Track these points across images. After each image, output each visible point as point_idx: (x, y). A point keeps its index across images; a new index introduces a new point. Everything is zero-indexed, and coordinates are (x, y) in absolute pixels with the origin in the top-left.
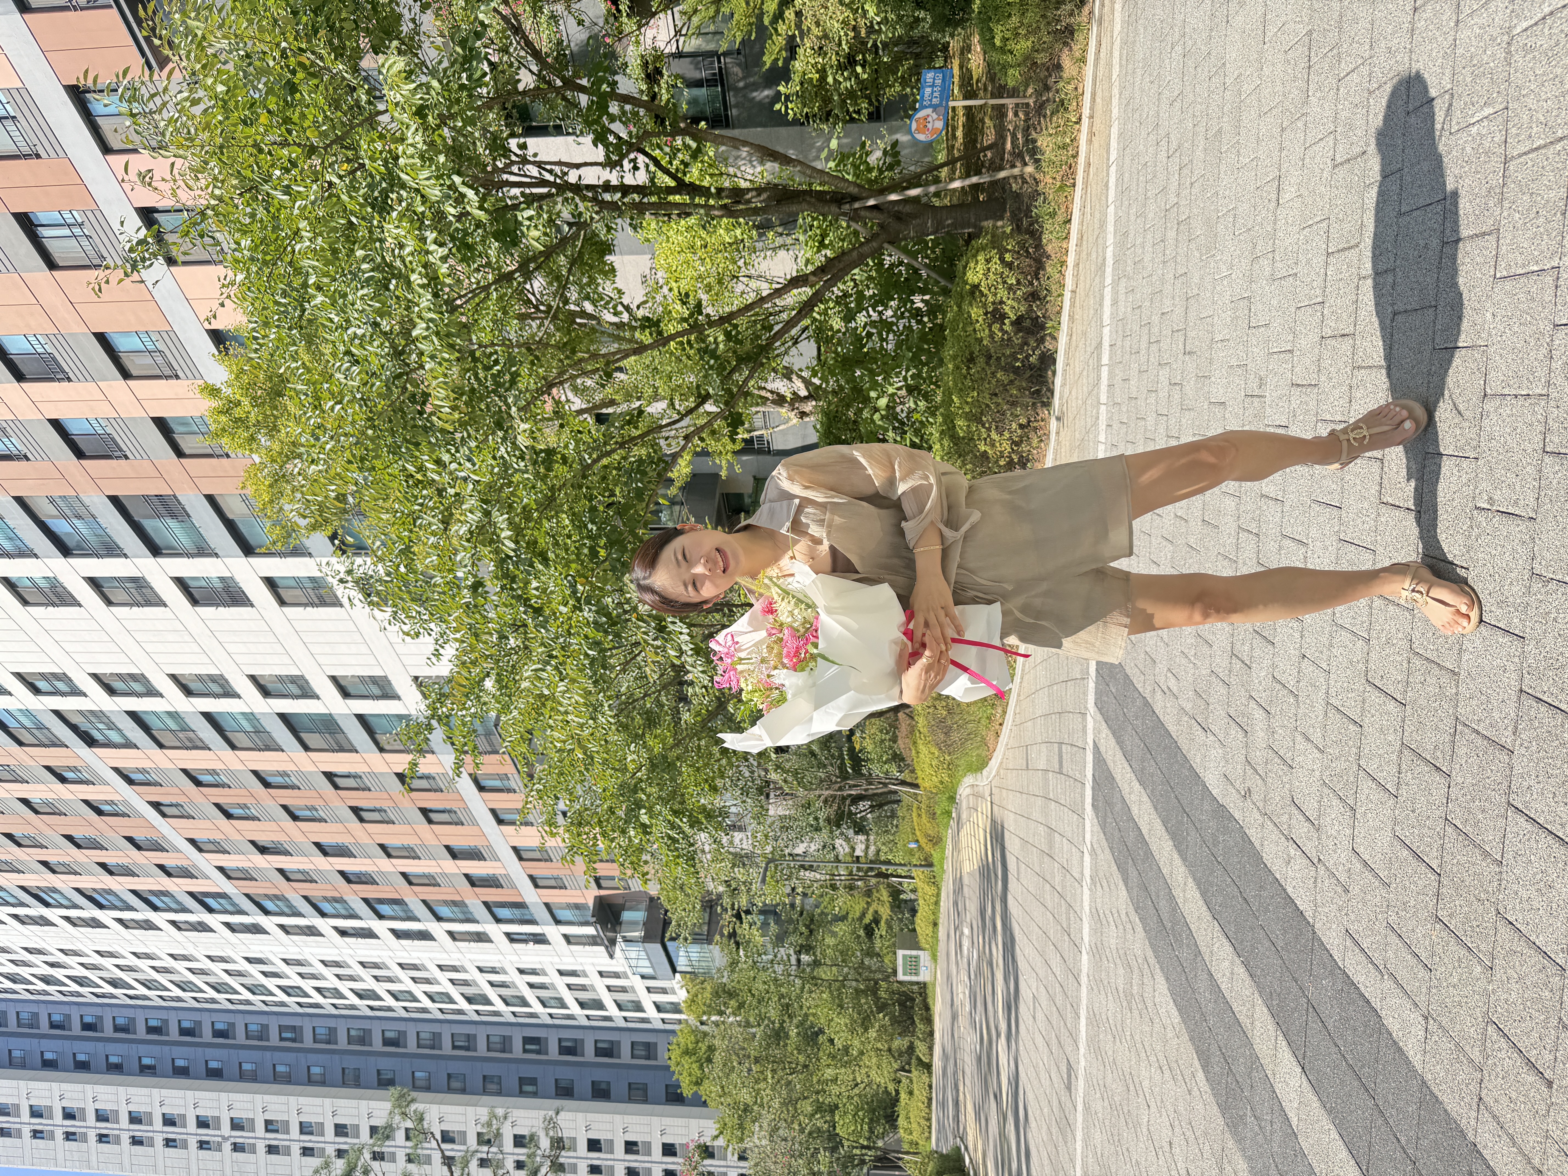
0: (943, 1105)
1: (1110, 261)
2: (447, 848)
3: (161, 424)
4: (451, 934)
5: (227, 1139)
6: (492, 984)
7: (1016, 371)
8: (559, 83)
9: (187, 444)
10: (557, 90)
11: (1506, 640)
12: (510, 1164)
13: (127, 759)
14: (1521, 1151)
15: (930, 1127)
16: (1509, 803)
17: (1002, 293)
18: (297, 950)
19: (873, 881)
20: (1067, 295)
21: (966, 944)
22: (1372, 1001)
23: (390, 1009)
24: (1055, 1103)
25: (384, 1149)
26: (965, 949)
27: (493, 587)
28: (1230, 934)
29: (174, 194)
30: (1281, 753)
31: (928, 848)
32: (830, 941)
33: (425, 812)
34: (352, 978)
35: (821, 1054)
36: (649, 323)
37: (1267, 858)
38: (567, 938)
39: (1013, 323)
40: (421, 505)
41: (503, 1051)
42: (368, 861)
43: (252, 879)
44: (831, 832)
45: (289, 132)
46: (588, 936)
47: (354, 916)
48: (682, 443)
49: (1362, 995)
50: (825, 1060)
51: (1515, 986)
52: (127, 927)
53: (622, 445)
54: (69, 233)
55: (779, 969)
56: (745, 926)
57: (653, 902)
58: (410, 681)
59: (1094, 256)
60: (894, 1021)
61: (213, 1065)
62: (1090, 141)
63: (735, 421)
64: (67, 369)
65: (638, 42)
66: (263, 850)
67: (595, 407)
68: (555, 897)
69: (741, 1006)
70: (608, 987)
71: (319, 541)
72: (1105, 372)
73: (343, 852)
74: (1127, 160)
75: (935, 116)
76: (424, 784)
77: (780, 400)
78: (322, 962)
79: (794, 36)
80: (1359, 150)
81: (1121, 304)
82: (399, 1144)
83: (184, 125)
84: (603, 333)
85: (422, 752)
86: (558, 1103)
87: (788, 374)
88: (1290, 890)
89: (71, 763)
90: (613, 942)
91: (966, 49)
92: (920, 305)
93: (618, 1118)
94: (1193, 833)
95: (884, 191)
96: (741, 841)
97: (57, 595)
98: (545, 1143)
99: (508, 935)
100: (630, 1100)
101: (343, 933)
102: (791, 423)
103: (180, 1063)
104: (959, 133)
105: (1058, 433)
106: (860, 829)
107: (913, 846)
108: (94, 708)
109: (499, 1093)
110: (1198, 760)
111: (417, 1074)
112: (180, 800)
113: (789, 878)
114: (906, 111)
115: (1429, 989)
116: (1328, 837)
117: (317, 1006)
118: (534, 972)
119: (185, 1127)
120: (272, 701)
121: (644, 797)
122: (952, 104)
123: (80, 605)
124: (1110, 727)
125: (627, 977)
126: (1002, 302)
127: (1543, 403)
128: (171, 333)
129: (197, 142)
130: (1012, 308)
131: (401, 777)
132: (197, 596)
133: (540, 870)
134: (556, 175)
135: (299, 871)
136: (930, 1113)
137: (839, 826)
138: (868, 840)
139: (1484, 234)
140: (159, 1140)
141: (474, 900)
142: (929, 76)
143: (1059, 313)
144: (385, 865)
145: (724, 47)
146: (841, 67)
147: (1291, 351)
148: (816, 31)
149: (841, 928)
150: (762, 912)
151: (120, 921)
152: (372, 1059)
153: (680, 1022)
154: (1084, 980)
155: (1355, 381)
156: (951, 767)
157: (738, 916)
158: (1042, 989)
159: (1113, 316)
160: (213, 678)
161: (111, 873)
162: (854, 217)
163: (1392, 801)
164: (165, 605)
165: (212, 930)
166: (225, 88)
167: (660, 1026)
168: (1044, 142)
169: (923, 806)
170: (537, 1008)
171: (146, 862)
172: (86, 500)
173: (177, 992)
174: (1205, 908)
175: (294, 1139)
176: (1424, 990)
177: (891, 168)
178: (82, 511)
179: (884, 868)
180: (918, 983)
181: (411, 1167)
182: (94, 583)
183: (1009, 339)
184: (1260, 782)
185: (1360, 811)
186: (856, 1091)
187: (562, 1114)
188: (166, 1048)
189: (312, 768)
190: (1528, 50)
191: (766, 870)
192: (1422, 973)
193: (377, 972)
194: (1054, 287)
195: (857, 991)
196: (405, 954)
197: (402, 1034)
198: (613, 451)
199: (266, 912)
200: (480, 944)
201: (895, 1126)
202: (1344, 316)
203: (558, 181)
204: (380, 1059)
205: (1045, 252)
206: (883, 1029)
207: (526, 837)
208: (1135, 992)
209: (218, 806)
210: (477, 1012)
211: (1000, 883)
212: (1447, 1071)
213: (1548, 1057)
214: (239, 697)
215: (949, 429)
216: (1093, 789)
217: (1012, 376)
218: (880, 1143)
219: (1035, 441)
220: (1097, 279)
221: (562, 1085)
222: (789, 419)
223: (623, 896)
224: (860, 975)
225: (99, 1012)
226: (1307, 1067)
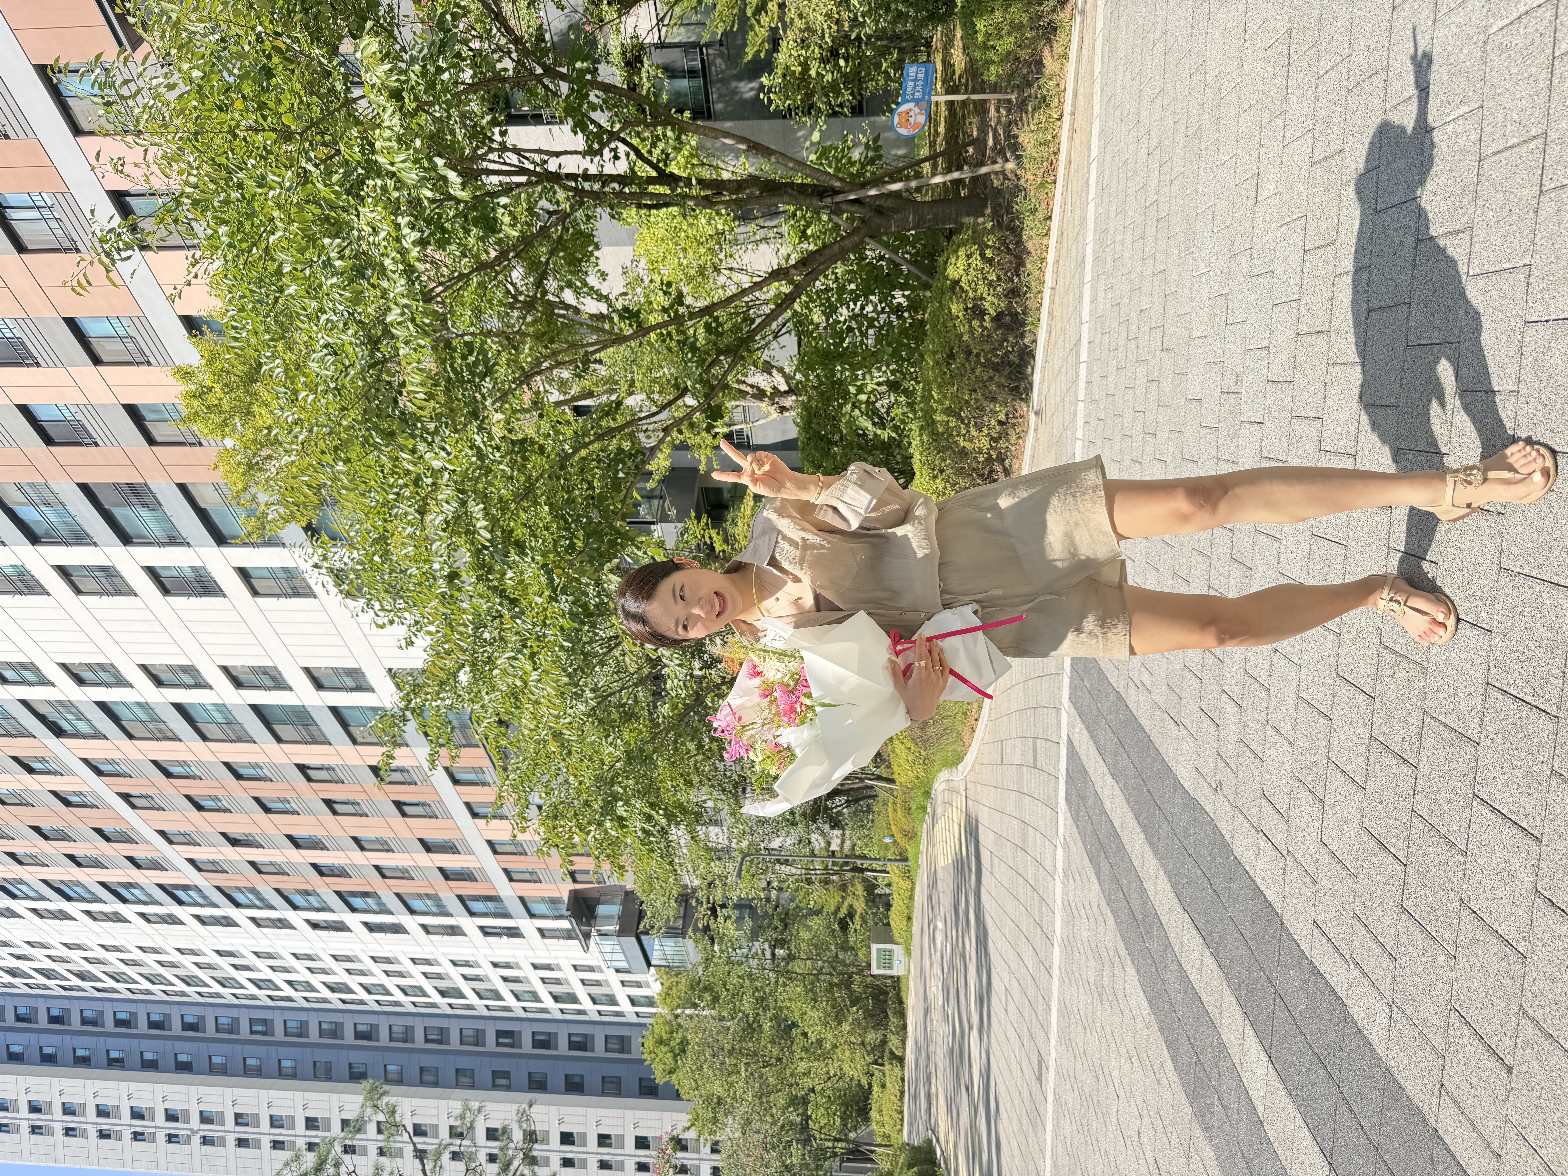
0: (915, 1098)
1: (1089, 259)
2: (421, 841)
3: (132, 410)
4: (424, 927)
5: (197, 1132)
6: (465, 978)
7: (996, 368)
8: (539, 71)
9: (159, 431)
10: (539, 79)
11: (1473, 633)
12: (482, 1157)
13: (95, 750)
14: (1481, 1136)
15: (902, 1120)
16: (1474, 795)
17: (982, 289)
18: (268, 942)
19: (849, 875)
20: (1047, 292)
21: (939, 937)
22: (1338, 990)
23: (362, 1002)
24: (1026, 1095)
25: (355, 1143)
26: (938, 943)
27: (468, 578)
28: (1200, 926)
29: (147, 181)
30: (1252, 746)
31: (903, 842)
32: (805, 935)
33: (399, 805)
34: (324, 972)
35: (795, 1047)
36: (628, 314)
37: (1237, 850)
38: (542, 932)
39: (993, 320)
40: (398, 494)
41: (477, 1045)
42: (341, 854)
43: (224, 871)
44: (807, 826)
45: (265, 118)
46: (563, 930)
47: (327, 909)
48: (661, 434)
49: (1328, 985)
50: (798, 1053)
51: (1477, 974)
52: (95, 919)
53: (599, 438)
54: (38, 216)
55: (754, 963)
56: (721, 919)
57: (629, 896)
58: (385, 673)
59: (1074, 253)
60: (868, 1015)
61: (182, 1058)
62: (1071, 138)
63: (715, 413)
64: (36, 354)
65: (618, 31)
66: (234, 842)
67: (574, 399)
68: (529, 890)
69: (716, 999)
70: (582, 981)
71: (294, 532)
72: (1083, 368)
73: (315, 844)
74: (1108, 158)
75: (917, 110)
76: (397, 777)
77: (760, 394)
78: (294, 955)
79: (777, 28)
80: (1335, 148)
81: (1100, 301)
82: (370, 1137)
83: (159, 111)
84: (581, 324)
85: (396, 745)
86: (531, 1096)
87: (767, 368)
88: (1259, 882)
89: (38, 753)
90: (587, 936)
91: (948, 44)
92: (901, 300)
93: (591, 1111)
94: (1165, 826)
95: (864, 185)
96: (716, 835)
97: (26, 584)
98: (517, 1136)
99: (482, 928)
100: (604, 1093)
101: (315, 926)
102: (771, 418)
103: (148, 1056)
104: (941, 129)
105: (1036, 430)
106: (836, 823)
107: (888, 840)
108: (62, 698)
109: (472, 1086)
110: (1170, 754)
111: (389, 1068)
112: (150, 791)
113: (765, 872)
114: (889, 106)
115: (1394, 978)
116: (1297, 829)
117: (289, 999)
118: (508, 966)
119: (153, 1120)
120: (244, 693)
121: (621, 790)
122: (934, 98)
123: (48, 594)
124: (1083, 722)
125: (601, 971)
126: (982, 298)
127: (1513, 399)
128: (142, 318)
129: (172, 129)
130: (992, 304)
131: (375, 770)
132: (168, 585)
133: (515, 863)
134: (536, 164)
135: (271, 864)
136: (902, 1106)
137: (815, 821)
138: (843, 835)
139: (1458, 232)
140: (127, 1134)
141: (448, 893)
142: (912, 70)
143: (1038, 309)
144: (358, 858)
145: (706, 38)
146: (823, 60)
147: (1267, 348)
148: (798, 23)
149: (815, 922)
150: (737, 906)
151: (88, 913)
152: (344, 1052)
153: (652, 1015)
154: (1056, 972)
155: (1329, 378)
156: (926, 762)
157: (714, 911)
158: (1014, 982)
159: (1091, 314)
160: (184, 669)
161: (79, 865)
162: (836, 211)
163: (1359, 794)
164: (136, 595)
165: (182, 923)
166: (201, 74)
167: (634, 1019)
168: (1026, 138)
169: (898, 801)
170: (511, 1001)
171: (114, 853)
172: (55, 488)
173: (146, 985)
174: (1176, 900)
175: (264, 1132)
176: (1389, 979)
177: (872, 161)
178: (51, 499)
179: (859, 862)
180: (891, 977)
181: (383, 1159)
182: (63, 571)
183: (989, 336)
184: (1231, 775)
185: (1328, 803)
186: (829, 1084)
187: (535, 1108)
188: (135, 1041)
189: (284, 760)
190: (1503, 49)
191: (742, 864)
192: (1387, 963)
193: (349, 965)
194: (1033, 284)
195: (832, 985)
196: (378, 947)
197: (375, 1028)
198: (591, 442)
199: (238, 905)
200: (454, 938)
201: (867, 1119)
202: (1320, 313)
203: (538, 169)
204: (352, 1052)
205: (1025, 248)
206: (856, 1023)
207: (501, 831)
208: (1106, 983)
209: (188, 797)
210: (450, 1005)
211: (973, 877)
212: (1410, 1058)
213: (1509, 1043)
214: (211, 688)
215: (929, 425)
216: (1067, 783)
217: (991, 372)
218: (852, 1135)
219: (1013, 438)
220: (1077, 276)
221: (536, 1078)
222: (769, 414)
223: (598, 890)
224: (834, 968)
225: (66, 1004)
226: (1273, 1056)
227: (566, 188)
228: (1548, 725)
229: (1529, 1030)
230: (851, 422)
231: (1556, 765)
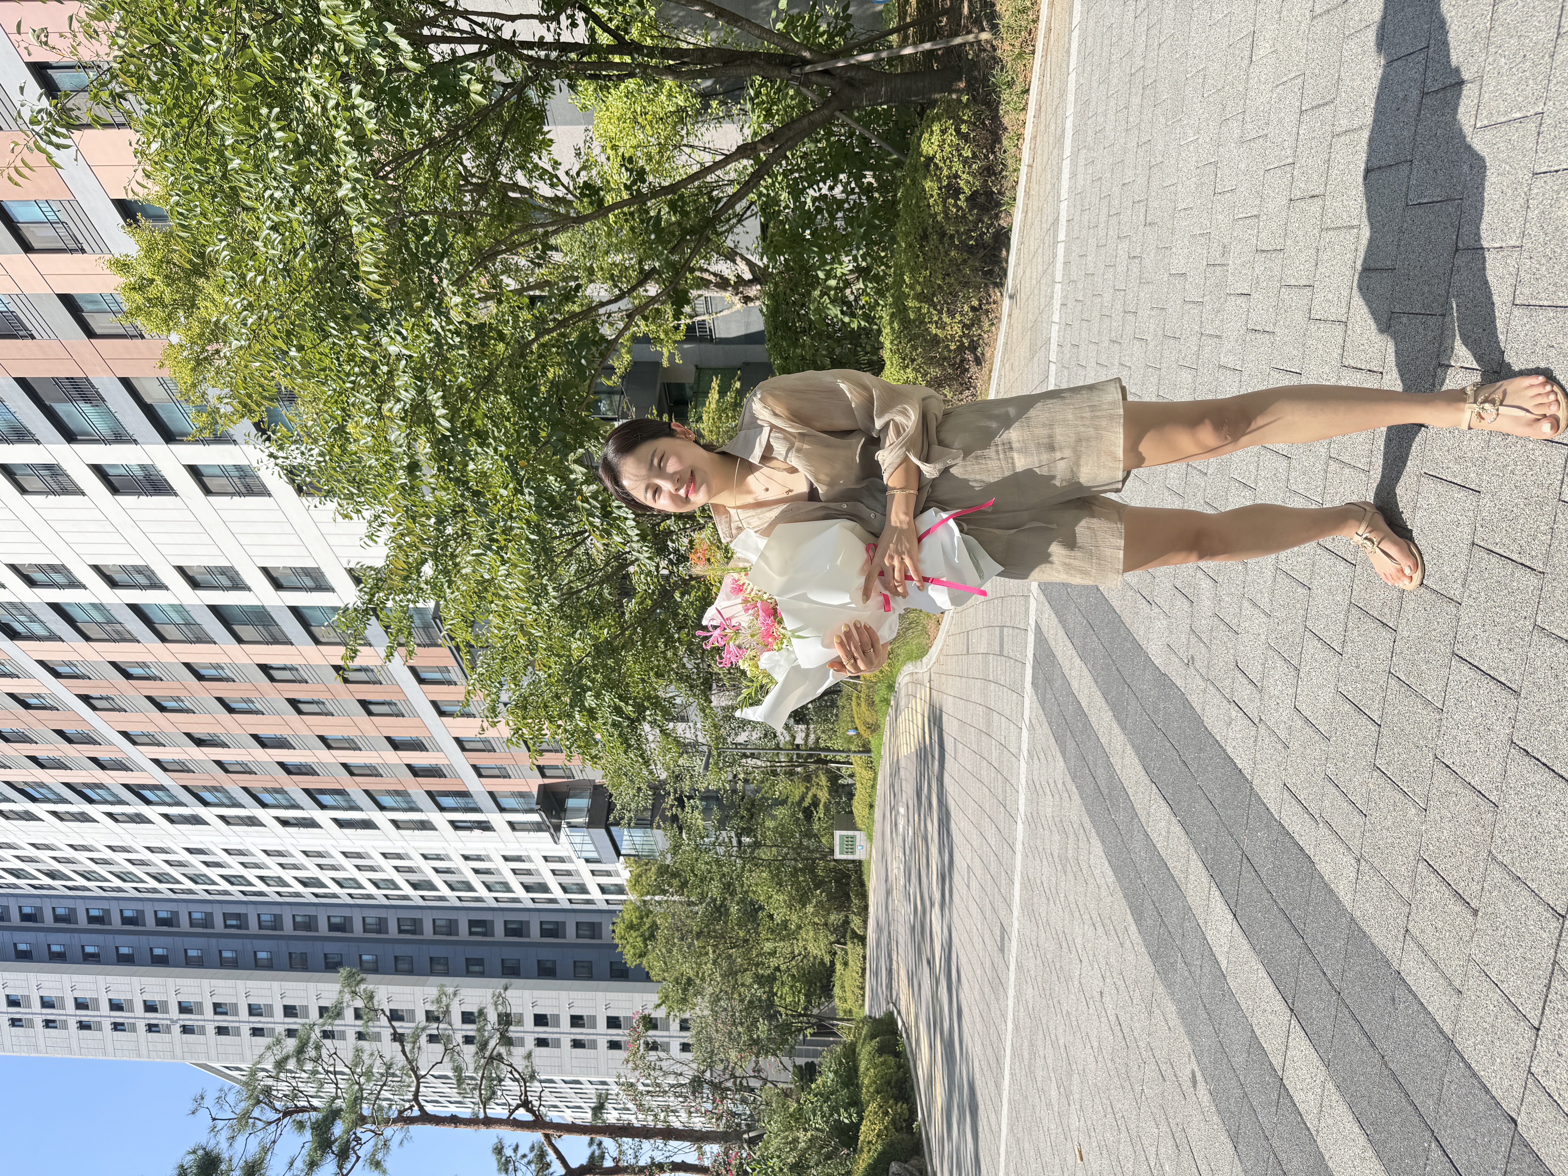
0: (877, 974)
1: (1069, 133)
2: (389, 739)
3: (68, 300)
4: (394, 822)
5: (176, 1021)
6: (437, 870)
7: (970, 250)
9: (98, 323)
11: (1463, 493)
12: (459, 1039)
13: (51, 652)
14: (1443, 975)
15: (863, 996)
16: (1454, 654)
17: (957, 166)
18: (238, 840)
19: (813, 767)
20: (1024, 169)
21: (901, 822)
22: (1306, 848)
23: (335, 896)
24: (988, 964)
25: (334, 1028)
26: (900, 827)
27: (429, 471)
28: (1167, 796)
29: (74, 52)
30: (1227, 620)
31: (866, 734)
32: (770, 824)
33: (364, 704)
34: (295, 867)
35: (761, 929)
37: (1208, 722)
38: (512, 825)
39: (967, 199)
40: (353, 382)
41: (450, 934)
42: (308, 752)
43: (189, 771)
46: (533, 823)
47: (296, 807)
49: (1296, 844)
50: (764, 935)
51: (1447, 825)
52: (62, 819)
53: (560, 324)
55: (721, 850)
56: (688, 810)
57: (598, 789)
58: (344, 570)
59: (1053, 127)
60: (831, 897)
61: (158, 952)
62: (1052, 5)
63: (680, 299)
66: (199, 742)
68: (499, 785)
69: (684, 884)
70: (553, 871)
71: (245, 429)
72: (1061, 248)
73: (281, 743)
74: (1091, 23)
76: (361, 676)
77: (723, 283)
78: (265, 851)
81: (1080, 176)
82: (348, 1024)
84: (536, 208)
86: (504, 981)
87: (731, 256)
88: (1229, 750)
90: (558, 828)
92: (871, 180)
93: (563, 994)
94: (1133, 702)
95: (836, 56)
96: (683, 731)
98: (492, 1017)
99: (452, 823)
100: (575, 977)
101: (285, 823)
102: (735, 309)
103: (124, 951)
105: (1010, 315)
107: (852, 733)
108: (14, 600)
109: (446, 974)
110: (1141, 633)
111: (365, 957)
112: (110, 693)
113: (732, 765)
115: (1363, 833)
116: (1270, 698)
117: (261, 894)
118: (479, 858)
119: (132, 1011)
120: (201, 593)
121: (589, 683)
125: (571, 861)
126: (956, 176)
127: (1516, 255)
128: (73, 202)
130: (966, 182)
131: (338, 669)
132: (116, 484)
133: (483, 760)
134: (488, 29)
135: (238, 763)
136: (863, 982)
138: (808, 729)
140: (107, 1025)
141: (417, 789)
143: (1014, 188)
144: (325, 756)
147: (1257, 216)
149: (781, 812)
150: (704, 798)
151: (54, 813)
152: (319, 943)
153: (623, 902)
154: (1019, 847)
155: (1322, 243)
157: (681, 802)
158: (977, 860)
159: (1071, 190)
160: (138, 570)
161: (42, 766)
162: (805, 82)
163: (1337, 658)
164: (83, 494)
165: (150, 822)
167: (605, 907)
168: (1003, 5)
169: (863, 695)
170: (483, 892)
171: (77, 755)
173: (117, 883)
174: (1143, 773)
175: (244, 1021)
176: (1358, 835)
177: (841, 32)
179: (823, 754)
180: (853, 861)
181: (362, 1043)
183: (964, 216)
184: (1204, 650)
185: (1304, 670)
186: (794, 963)
187: (509, 993)
188: (109, 937)
189: (246, 661)
191: (709, 757)
192: (1357, 819)
193: (320, 861)
194: (1010, 162)
195: (796, 870)
196: (348, 843)
197: (348, 919)
199: (206, 803)
200: (424, 832)
201: (830, 997)
202: (1315, 177)
203: (491, 36)
204: (326, 944)
205: (1001, 124)
206: (820, 905)
207: (468, 728)
208: (1070, 856)
209: (150, 699)
210: (422, 897)
211: (936, 763)
212: (1376, 908)
213: (1476, 887)
214: (167, 588)
215: (900, 312)
216: (1034, 668)
217: (965, 255)
218: (815, 1011)
219: (986, 325)
220: (1055, 152)
221: (508, 964)
222: (733, 304)
223: (567, 784)
224: (799, 854)
225: (37, 903)
226: (1238, 914)
227: (521, 57)
228: (1533, 580)
229: (1498, 874)
230: (821, 310)
231: (1539, 619)
